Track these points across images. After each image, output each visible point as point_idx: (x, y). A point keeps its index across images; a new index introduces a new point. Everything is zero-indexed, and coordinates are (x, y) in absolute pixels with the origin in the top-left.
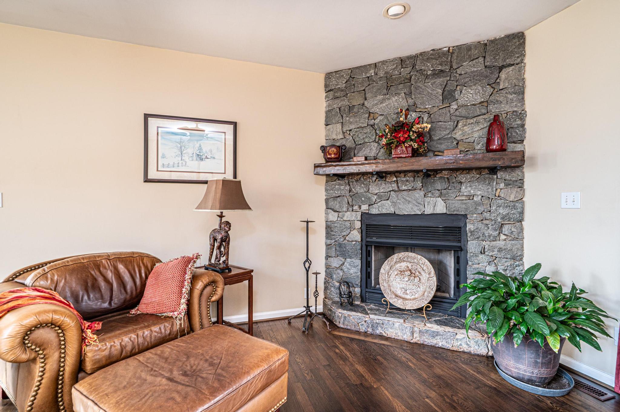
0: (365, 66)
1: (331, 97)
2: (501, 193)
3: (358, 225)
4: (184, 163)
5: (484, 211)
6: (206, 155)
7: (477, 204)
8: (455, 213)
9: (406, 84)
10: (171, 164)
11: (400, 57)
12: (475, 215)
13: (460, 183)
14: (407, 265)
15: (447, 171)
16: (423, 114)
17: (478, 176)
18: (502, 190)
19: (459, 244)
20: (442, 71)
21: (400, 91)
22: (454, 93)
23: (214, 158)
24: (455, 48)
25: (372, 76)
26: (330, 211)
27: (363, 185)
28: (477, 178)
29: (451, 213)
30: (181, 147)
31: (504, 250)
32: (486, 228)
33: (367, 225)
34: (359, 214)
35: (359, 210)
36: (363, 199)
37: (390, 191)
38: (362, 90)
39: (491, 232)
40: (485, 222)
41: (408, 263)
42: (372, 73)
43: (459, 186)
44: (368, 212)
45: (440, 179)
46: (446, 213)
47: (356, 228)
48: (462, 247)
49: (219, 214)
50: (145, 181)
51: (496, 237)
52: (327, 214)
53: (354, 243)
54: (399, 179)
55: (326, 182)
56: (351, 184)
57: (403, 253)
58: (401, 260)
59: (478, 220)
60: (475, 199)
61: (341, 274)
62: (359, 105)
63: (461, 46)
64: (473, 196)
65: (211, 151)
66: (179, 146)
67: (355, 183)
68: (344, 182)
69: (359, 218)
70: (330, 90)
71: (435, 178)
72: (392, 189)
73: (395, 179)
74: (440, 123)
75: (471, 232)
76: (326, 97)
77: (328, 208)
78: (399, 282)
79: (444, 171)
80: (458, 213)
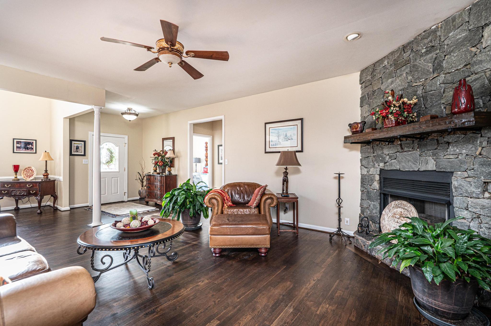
0: (382, 59)
1: (363, 87)
2: (482, 151)
3: (377, 177)
4: (280, 143)
5: (468, 169)
6: (289, 138)
7: (462, 162)
8: (442, 170)
9: (407, 65)
10: (275, 144)
11: (403, 45)
12: (460, 173)
13: (448, 144)
14: (401, 210)
15: (436, 133)
16: (418, 87)
17: (463, 136)
18: (484, 149)
19: (448, 199)
20: (433, 46)
21: (404, 72)
22: (442, 63)
23: (292, 139)
24: (443, 22)
25: (386, 65)
26: (363, 167)
27: (380, 148)
28: (462, 137)
29: (439, 170)
30: (278, 136)
31: (487, 208)
32: (469, 185)
33: (384, 178)
34: (378, 170)
35: (378, 167)
36: (380, 159)
37: (396, 152)
38: (379, 78)
39: (474, 190)
40: (468, 179)
41: (402, 209)
42: (385, 63)
43: (447, 146)
44: (383, 168)
45: (431, 141)
46: (435, 170)
47: (377, 180)
48: (451, 201)
49: (285, 168)
50: (265, 153)
51: (479, 194)
52: (361, 169)
53: (375, 191)
54: (402, 142)
55: (361, 147)
56: (374, 148)
57: (399, 201)
58: (397, 207)
59: (462, 178)
60: (460, 157)
61: (369, 213)
62: (378, 89)
63: (447, 19)
64: (458, 155)
65: (291, 136)
66: (278, 135)
67: (376, 147)
68: (370, 147)
69: (378, 173)
70: (363, 82)
71: (427, 140)
72: (397, 151)
73: (399, 143)
74: (431, 92)
75: (456, 188)
76: (361, 87)
77: (362, 165)
78: (393, 222)
79: (433, 133)
80: (445, 170)
